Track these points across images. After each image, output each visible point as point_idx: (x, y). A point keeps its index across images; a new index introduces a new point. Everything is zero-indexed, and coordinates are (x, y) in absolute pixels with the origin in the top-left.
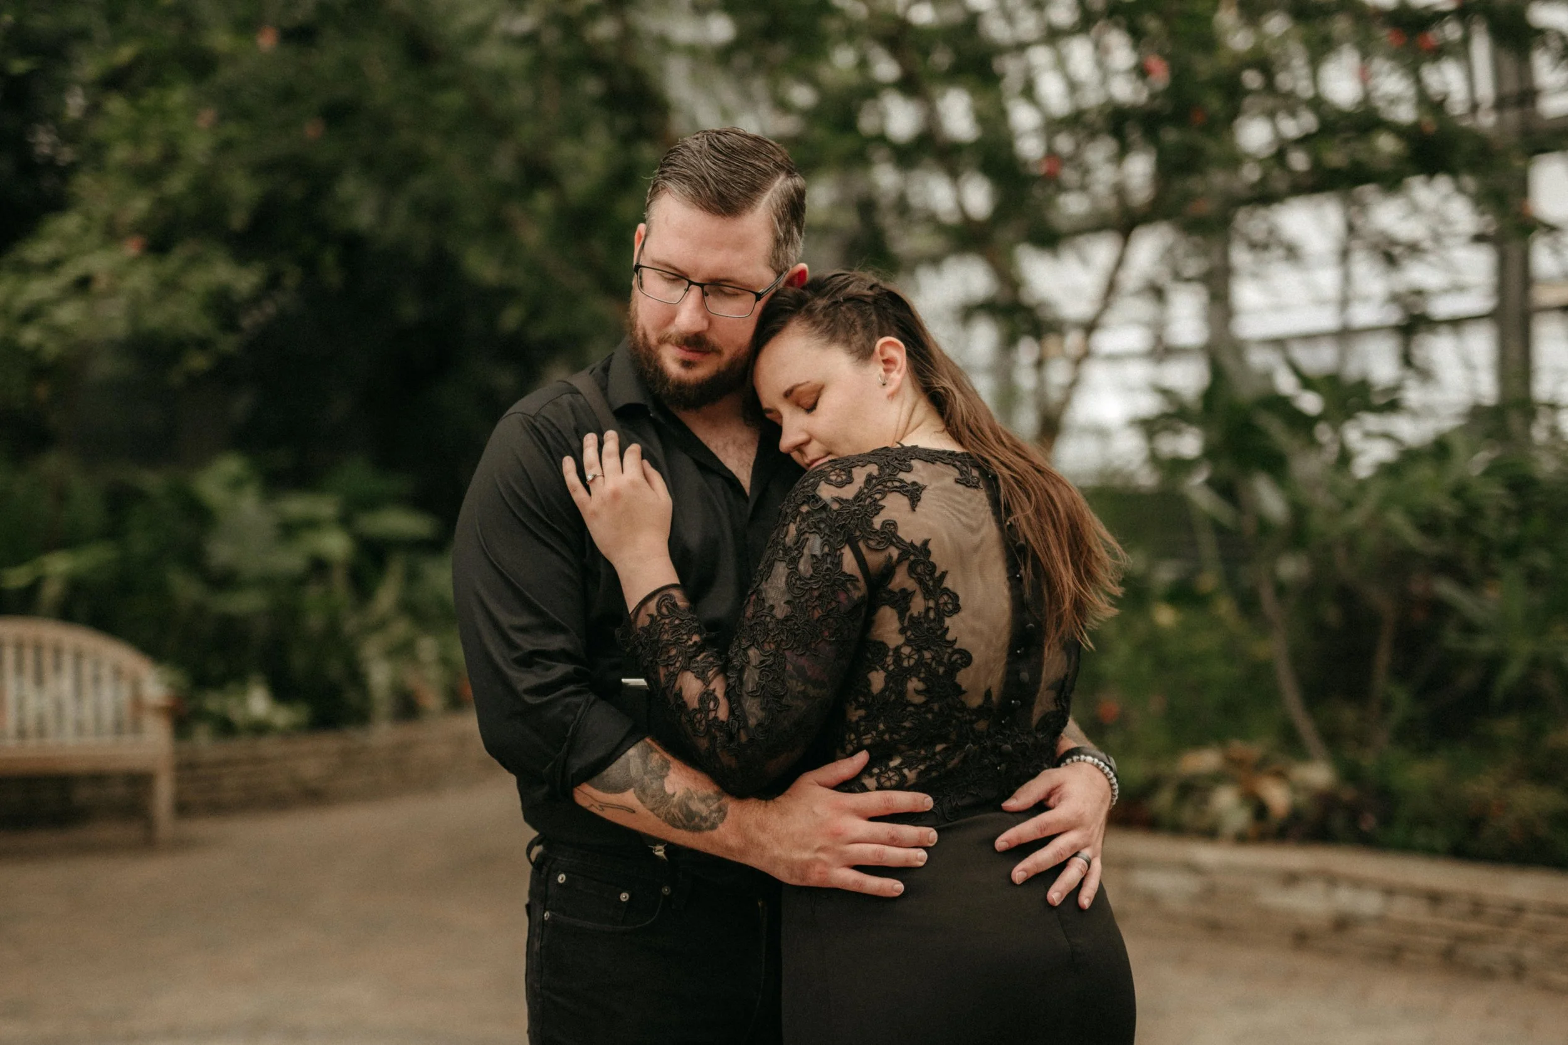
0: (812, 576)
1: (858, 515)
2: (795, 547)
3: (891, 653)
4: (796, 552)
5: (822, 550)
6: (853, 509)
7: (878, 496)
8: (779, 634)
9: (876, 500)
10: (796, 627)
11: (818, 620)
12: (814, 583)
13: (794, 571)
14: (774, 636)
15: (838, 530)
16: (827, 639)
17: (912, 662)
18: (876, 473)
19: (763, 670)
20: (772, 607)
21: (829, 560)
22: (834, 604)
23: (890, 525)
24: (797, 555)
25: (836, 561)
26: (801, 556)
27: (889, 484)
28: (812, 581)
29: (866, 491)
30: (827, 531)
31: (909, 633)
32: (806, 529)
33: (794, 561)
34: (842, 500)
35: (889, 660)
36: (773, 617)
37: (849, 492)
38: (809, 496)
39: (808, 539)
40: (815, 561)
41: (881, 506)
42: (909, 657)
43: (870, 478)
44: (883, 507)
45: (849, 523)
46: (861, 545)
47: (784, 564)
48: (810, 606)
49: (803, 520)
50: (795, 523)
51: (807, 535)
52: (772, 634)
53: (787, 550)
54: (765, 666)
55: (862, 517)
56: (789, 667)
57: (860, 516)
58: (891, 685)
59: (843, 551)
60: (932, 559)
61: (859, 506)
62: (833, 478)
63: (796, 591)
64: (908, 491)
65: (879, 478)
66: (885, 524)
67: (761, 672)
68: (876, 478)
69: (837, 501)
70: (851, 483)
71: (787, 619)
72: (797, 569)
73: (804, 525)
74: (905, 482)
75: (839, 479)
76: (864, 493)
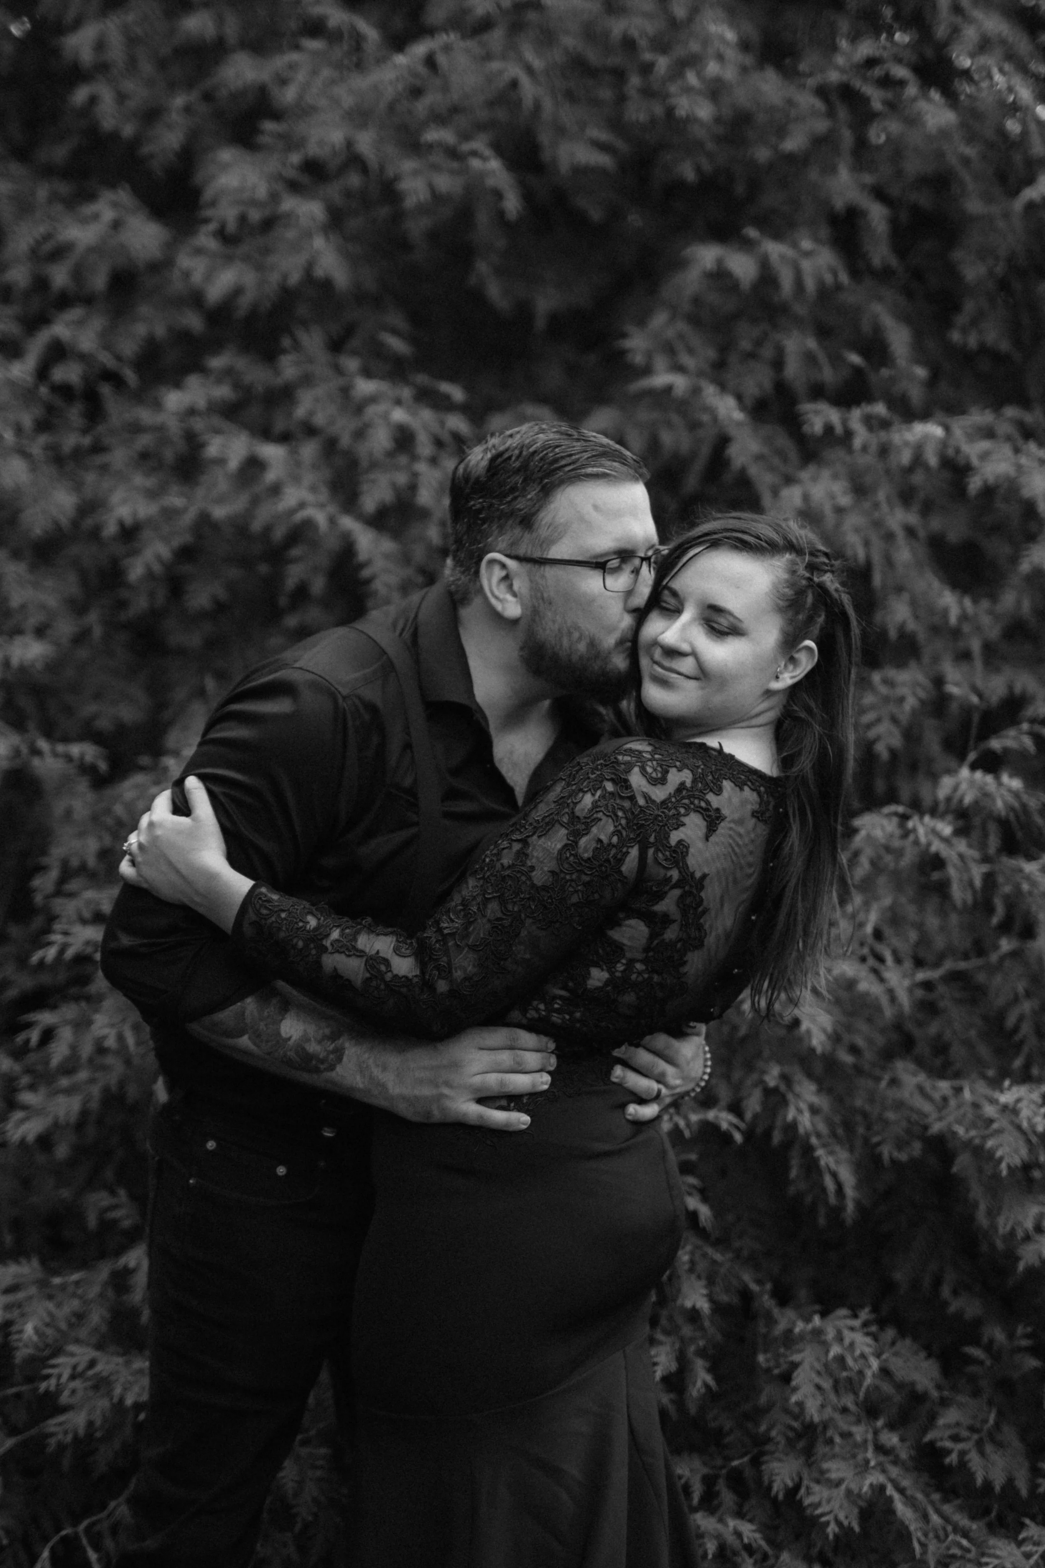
0: (589, 859)
1: (660, 821)
2: (584, 821)
3: (624, 961)
4: (583, 827)
5: (610, 839)
6: (656, 812)
7: (682, 811)
8: (529, 899)
9: (679, 814)
10: (550, 901)
11: (574, 905)
12: (587, 867)
13: (571, 846)
14: (523, 899)
15: (635, 827)
16: (575, 925)
17: (640, 979)
18: (688, 784)
19: (497, 927)
20: (532, 868)
21: (613, 851)
22: (596, 896)
23: (683, 848)
24: (583, 830)
25: (619, 857)
26: (587, 834)
27: (696, 802)
28: (587, 865)
29: (673, 800)
30: (623, 822)
31: (651, 954)
32: (602, 809)
33: (576, 835)
34: (650, 798)
35: (620, 967)
36: (530, 878)
37: (659, 794)
39: (600, 820)
40: (599, 846)
41: (682, 822)
42: (640, 973)
43: (682, 787)
44: (684, 825)
45: (649, 825)
46: (651, 851)
47: (566, 832)
48: (573, 887)
49: (603, 797)
50: (593, 795)
51: (600, 815)
52: (522, 896)
53: (574, 818)
54: (500, 925)
55: (663, 826)
56: (524, 933)
57: (661, 824)
58: (609, 988)
59: (630, 850)
60: (703, 894)
61: (663, 812)
62: (649, 770)
63: (566, 866)
64: (709, 816)
65: (690, 791)
66: (680, 842)
67: (493, 927)
68: (687, 790)
69: (645, 797)
70: (663, 784)
71: (545, 888)
72: (576, 843)
73: (602, 803)
74: (711, 806)
75: (654, 775)
76: (671, 802)
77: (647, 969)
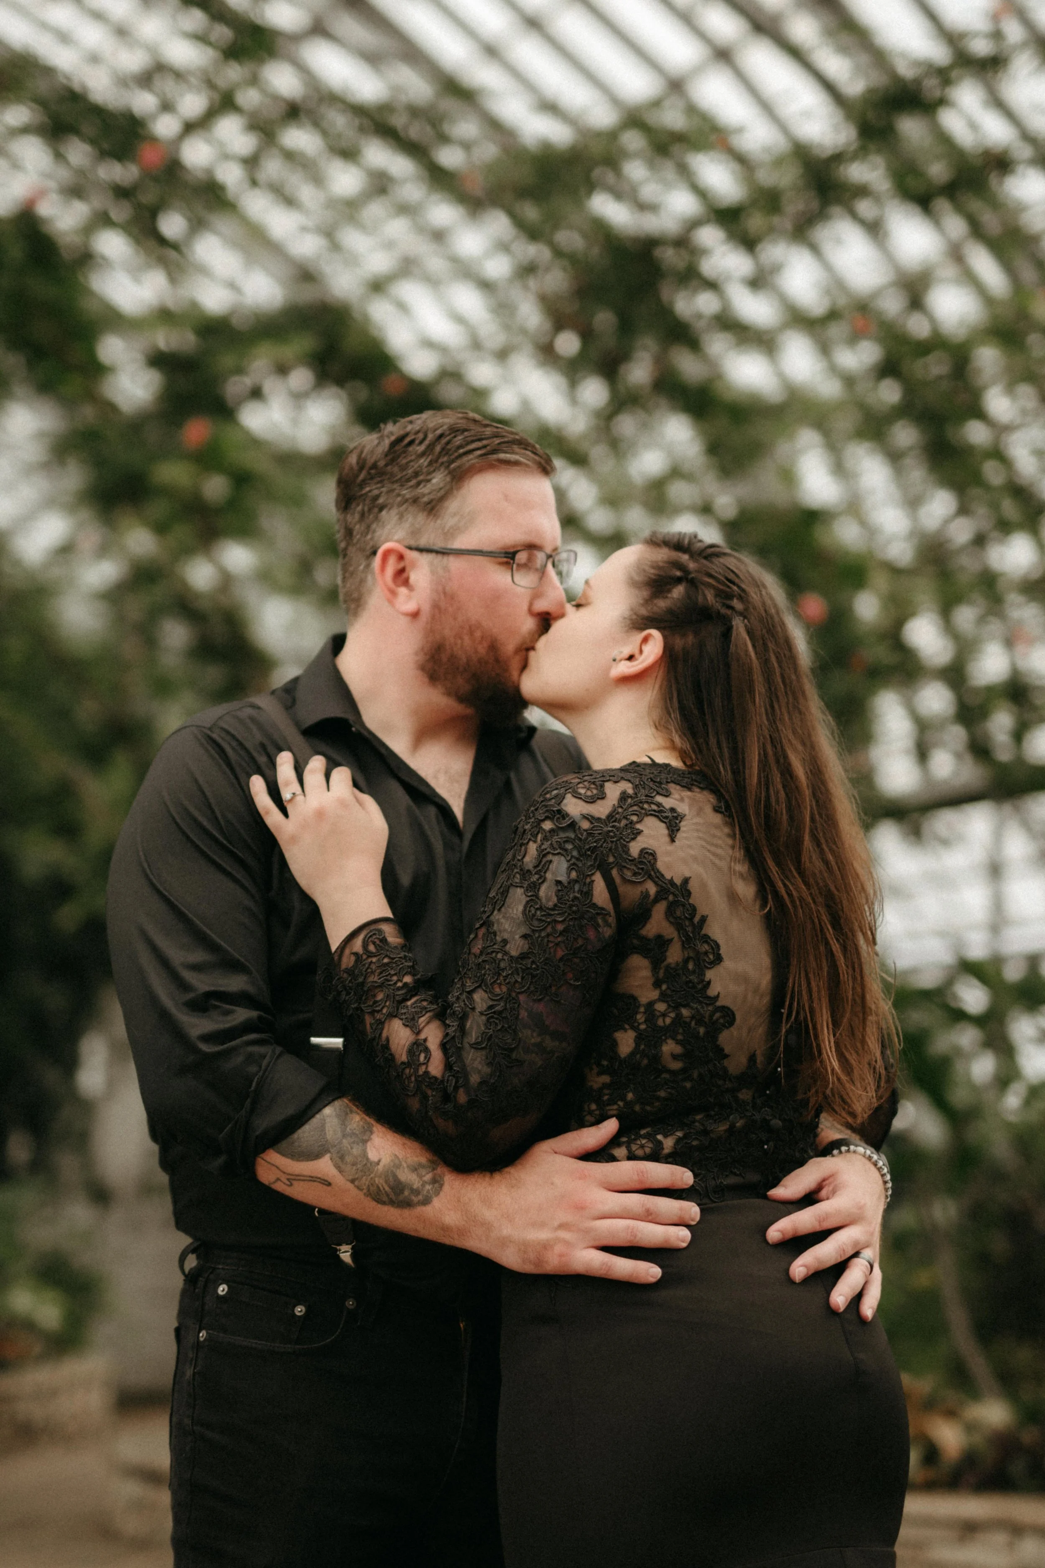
0: (555, 905)
1: (612, 837)
2: (535, 871)
3: (642, 1009)
4: (537, 876)
5: (568, 876)
6: (606, 829)
7: (635, 818)
8: (512, 974)
9: (632, 822)
10: (534, 966)
11: (560, 960)
12: (557, 915)
13: (533, 899)
14: (507, 976)
15: (588, 854)
16: (571, 982)
17: (667, 1021)
18: (630, 791)
19: (492, 1017)
20: (505, 942)
21: (577, 887)
22: (580, 942)
23: (648, 855)
24: (538, 880)
25: (585, 890)
26: (543, 882)
27: (646, 806)
28: (556, 912)
29: (620, 810)
30: (575, 853)
31: (664, 987)
32: (548, 850)
33: (534, 888)
34: (593, 818)
35: (640, 1017)
36: (506, 953)
37: (602, 809)
38: (553, 811)
39: (551, 861)
40: (559, 888)
41: (638, 829)
42: (664, 1015)
43: (624, 797)
44: (640, 833)
45: (601, 846)
46: (614, 872)
47: (522, 890)
48: (552, 942)
49: (545, 839)
50: (535, 842)
51: (550, 857)
52: (504, 974)
53: (525, 874)
54: (494, 1013)
55: (617, 840)
56: (523, 1014)
57: (615, 839)
58: (641, 1048)
59: (593, 879)
60: (692, 901)
61: (613, 826)
62: (582, 791)
63: (535, 923)
64: (666, 818)
65: (634, 798)
66: (643, 852)
67: (488, 1020)
68: (631, 797)
69: (587, 819)
70: (603, 798)
71: (523, 956)
72: (537, 896)
73: (546, 845)
74: (664, 807)
75: (589, 793)
76: (618, 813)
77: (669, 1006)
